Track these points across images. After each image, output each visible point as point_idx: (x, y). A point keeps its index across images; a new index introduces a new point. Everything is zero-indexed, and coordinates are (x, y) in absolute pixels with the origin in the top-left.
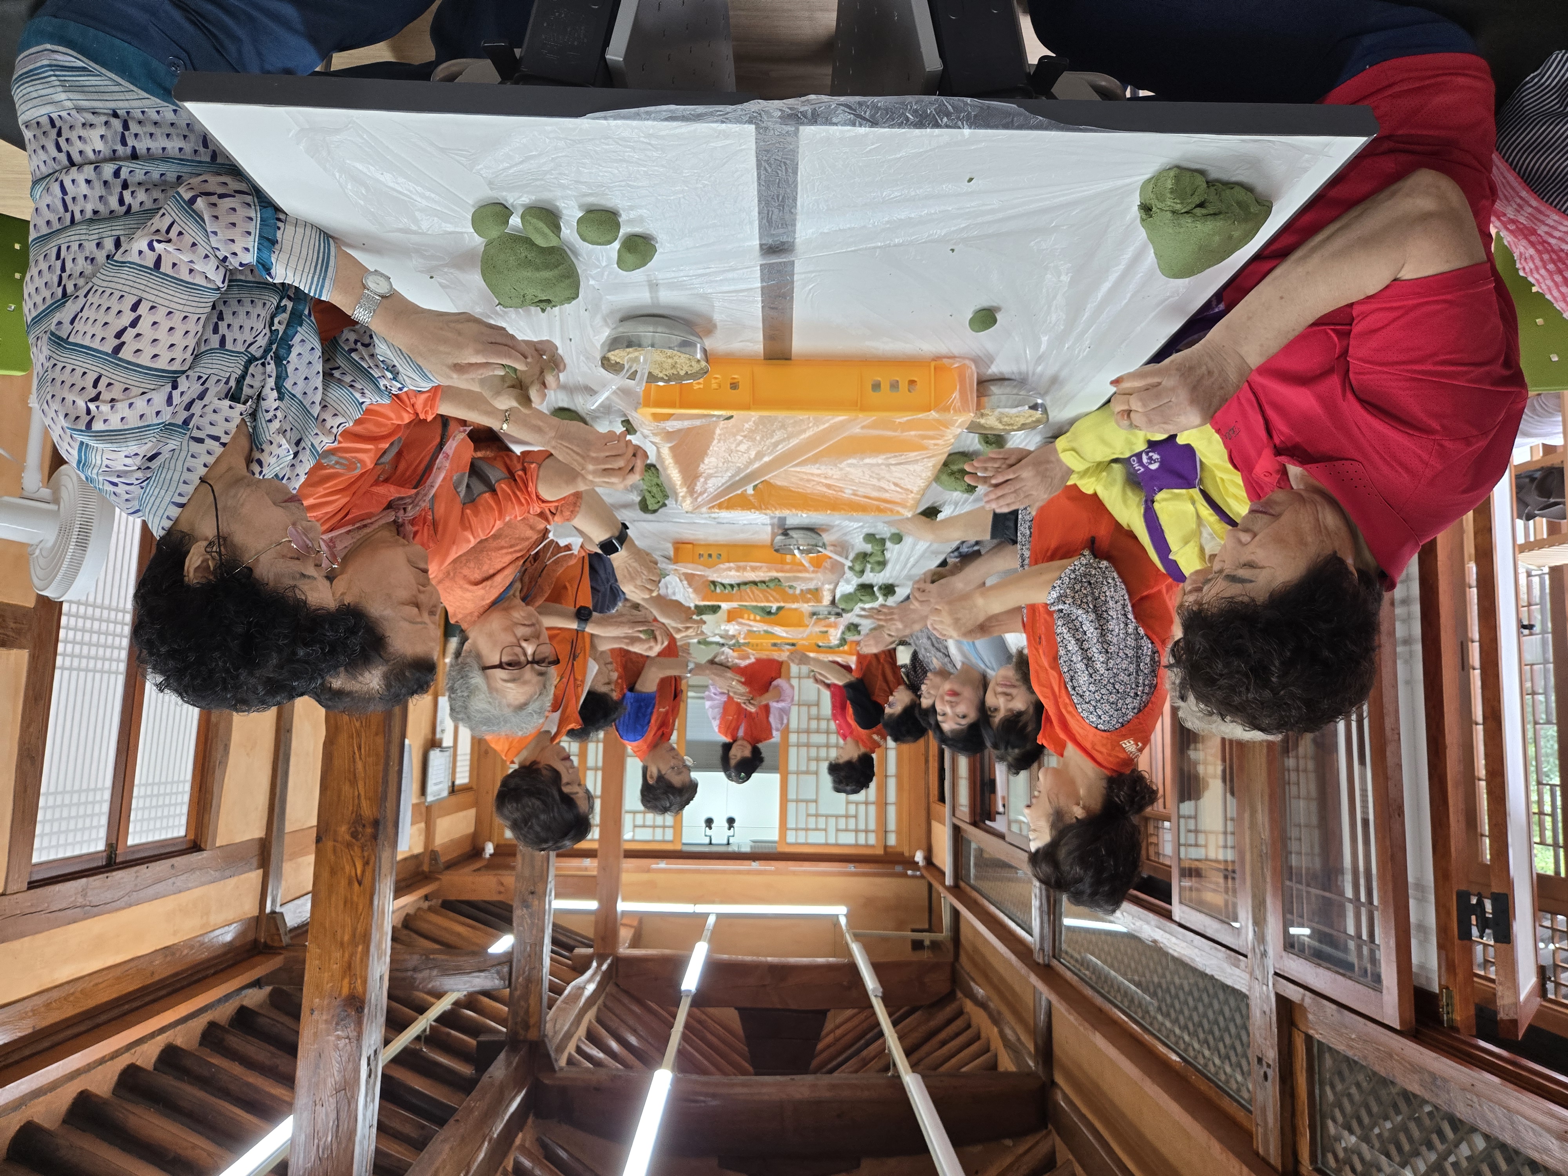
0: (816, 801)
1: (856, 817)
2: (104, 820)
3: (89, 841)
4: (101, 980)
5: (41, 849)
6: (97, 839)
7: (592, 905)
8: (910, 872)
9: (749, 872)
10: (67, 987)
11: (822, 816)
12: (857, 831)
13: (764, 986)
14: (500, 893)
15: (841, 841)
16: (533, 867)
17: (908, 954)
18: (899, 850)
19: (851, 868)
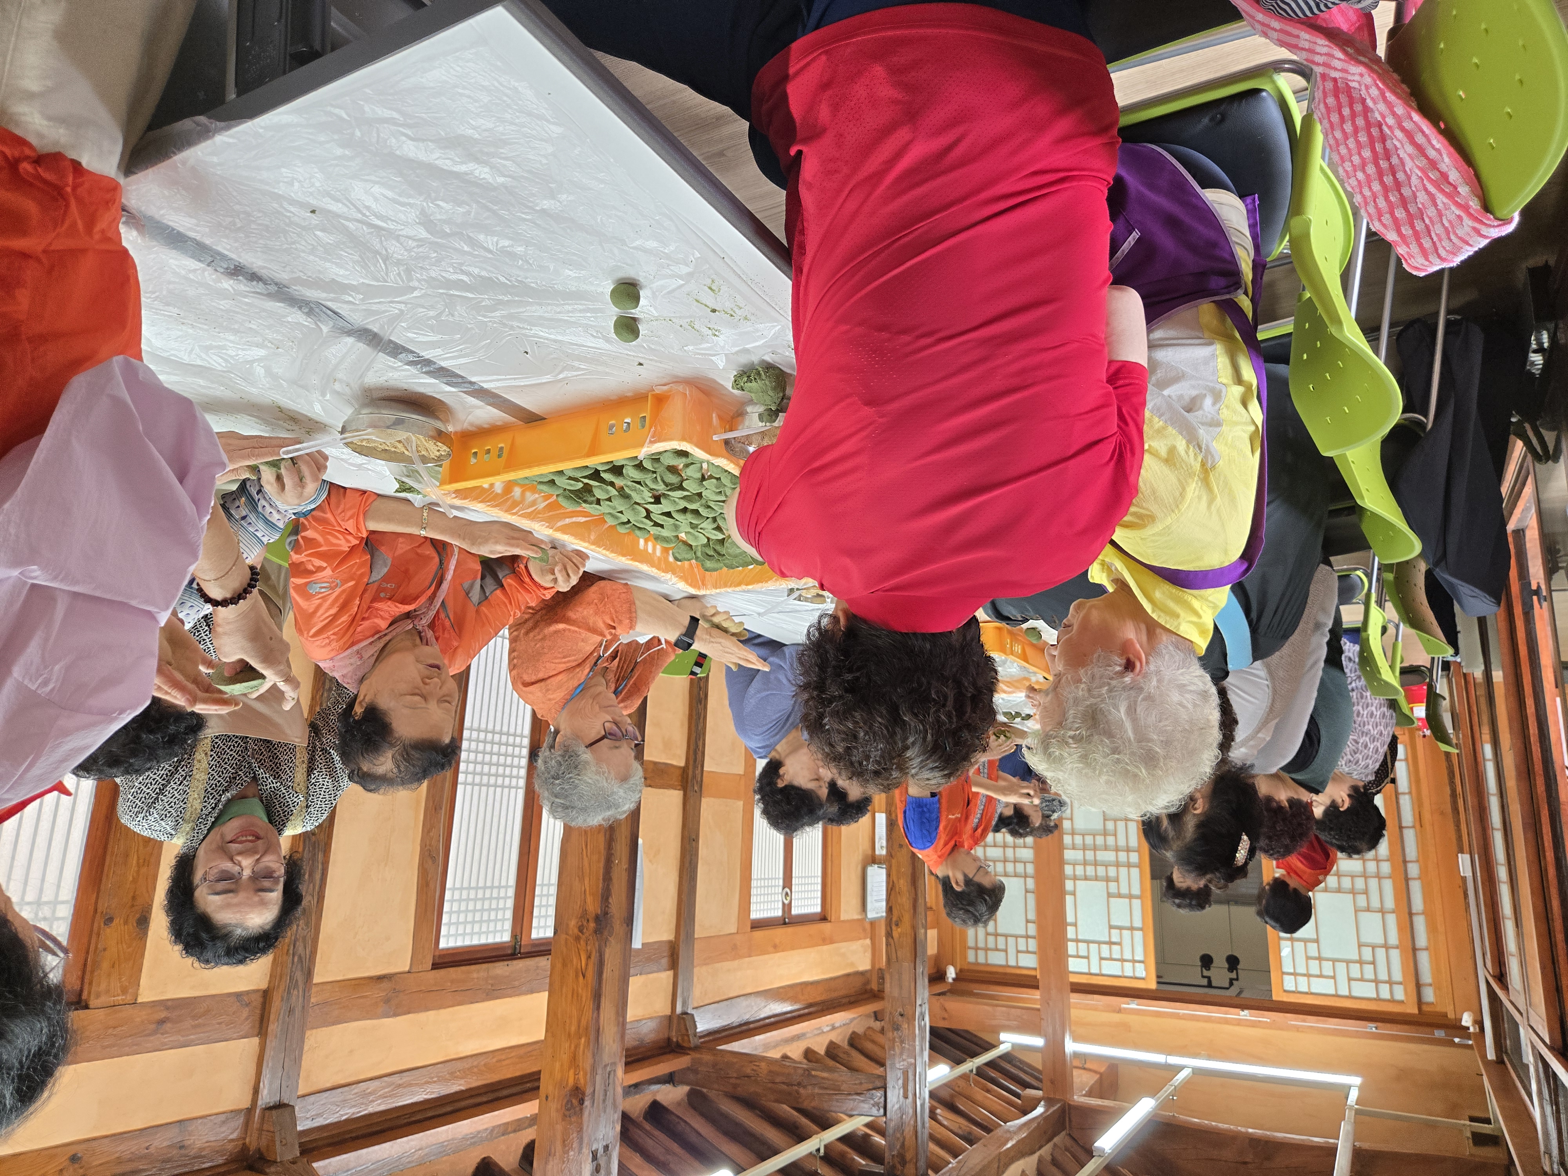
0: (1317, 941)
1: (1373, 963)
2: (509, 914)
3: (495, 932)
4: (503, 1057)
5: (448, 936)
6: (502, 931)
8: (1457, 1040)
9: (1227, 1022)
10: (470, 1060)
11: (1328, 960)
12: (1377, 982)
13: (1245, 1163)
15: (1355, 993)
16: (901, 987)
17: (1468, 1150)
18: (1439, 1009)
19: (1371, 1027)
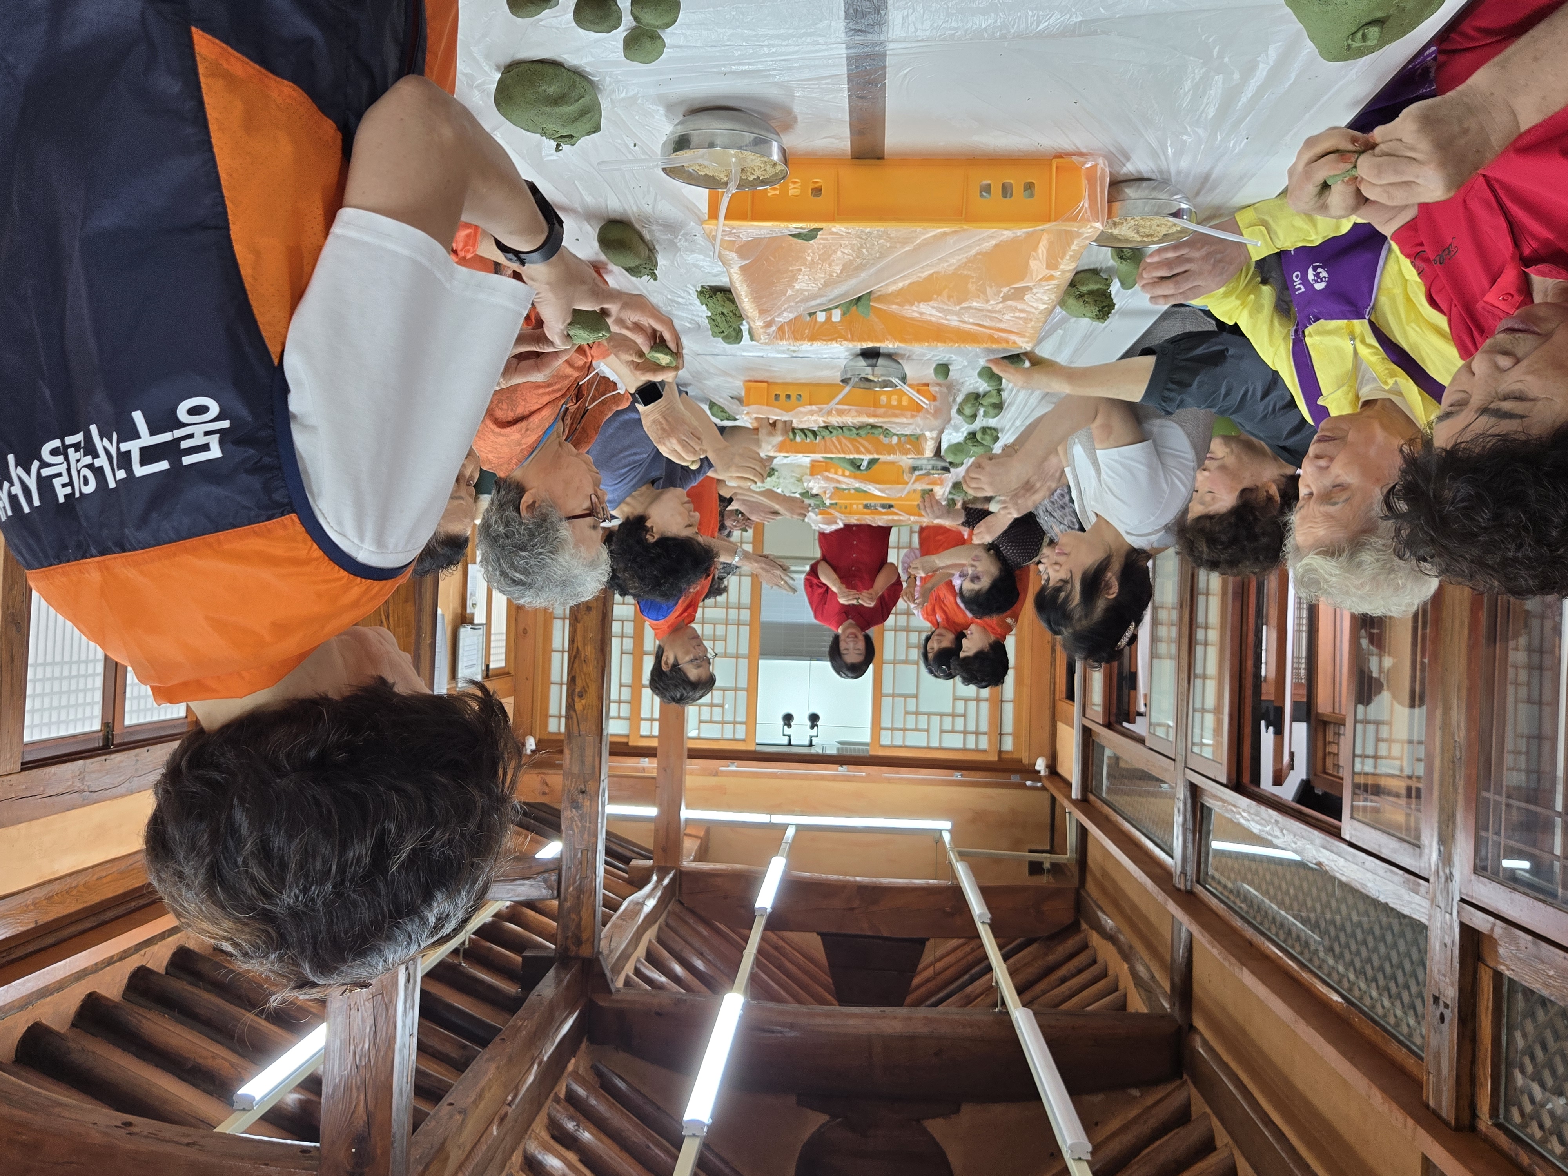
0: (916, 696)
1: (964, 715)
7: (652, 811)
8: (1028, 783)
9: (834, 778)
11: (924, 714)
12: (965, 733)
13: (852, 909)
14: (544, 794)
15: (945, 745)
16: (583, 763)
17: (1024, 878)
18: (1016, 756)
19: (957, 775)
